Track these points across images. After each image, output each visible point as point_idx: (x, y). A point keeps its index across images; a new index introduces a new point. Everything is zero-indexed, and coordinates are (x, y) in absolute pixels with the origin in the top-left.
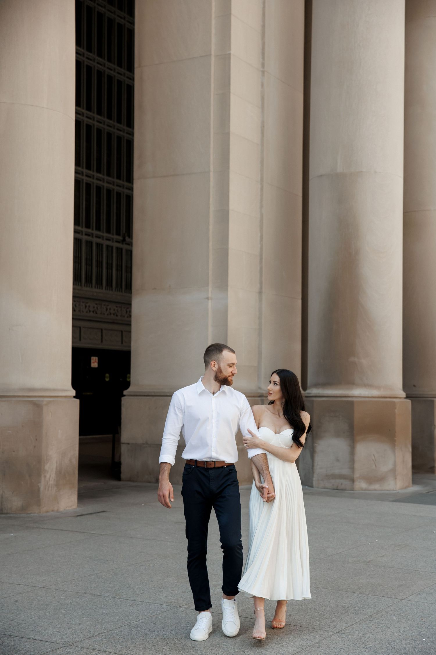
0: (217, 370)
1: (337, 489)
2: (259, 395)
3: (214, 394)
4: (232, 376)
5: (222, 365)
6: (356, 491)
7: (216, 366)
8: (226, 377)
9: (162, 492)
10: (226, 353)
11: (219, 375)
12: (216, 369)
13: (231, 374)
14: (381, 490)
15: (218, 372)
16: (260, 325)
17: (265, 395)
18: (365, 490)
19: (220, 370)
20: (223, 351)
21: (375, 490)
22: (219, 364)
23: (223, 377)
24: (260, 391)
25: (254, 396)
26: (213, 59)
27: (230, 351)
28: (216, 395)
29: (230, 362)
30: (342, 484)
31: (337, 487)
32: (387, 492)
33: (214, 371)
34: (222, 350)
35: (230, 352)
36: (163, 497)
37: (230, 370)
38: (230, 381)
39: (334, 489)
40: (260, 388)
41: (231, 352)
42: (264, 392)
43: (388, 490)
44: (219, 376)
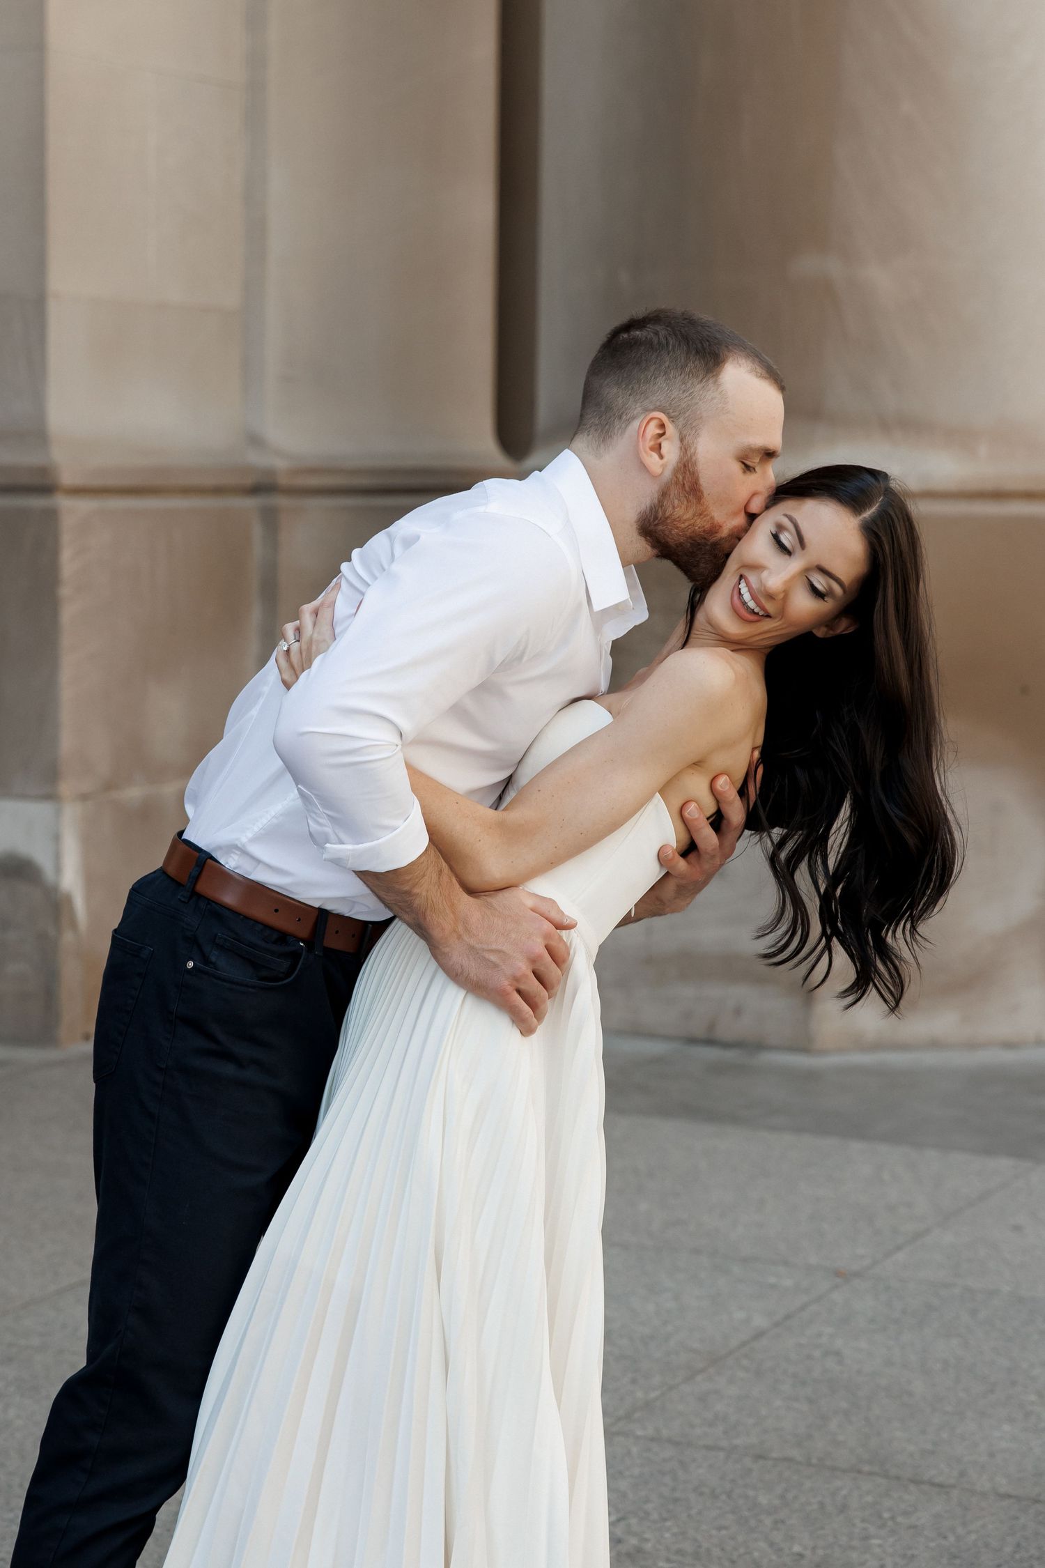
0: (668, 474)
1: (710, 1042)
2: (249, 481)
5: (704, 445)
6: (823, 1052)
7: (666, 447)
8: (714, 528)
10: (736, 380)
11: (675, 513)
12: (664, 467)
14: (972, 1045)
15: (674, 491)
16: (256, 61)
17: (283, 481)
18: (878, 1046)
19: (685, 481)
20: (722, 362)
21: (935, 1044)
22: (689, 439)
24: (257, 459)
25: (218, 491)
30: (738, 1012)
31: (712, 1027)
32: (1008, 1057)
33: (654, 477)
35: (761, 377)
39: (692, 1041)
40: (255, 440)
41: (766, 378)
42: (280, 464)
43: (1009, 1045)
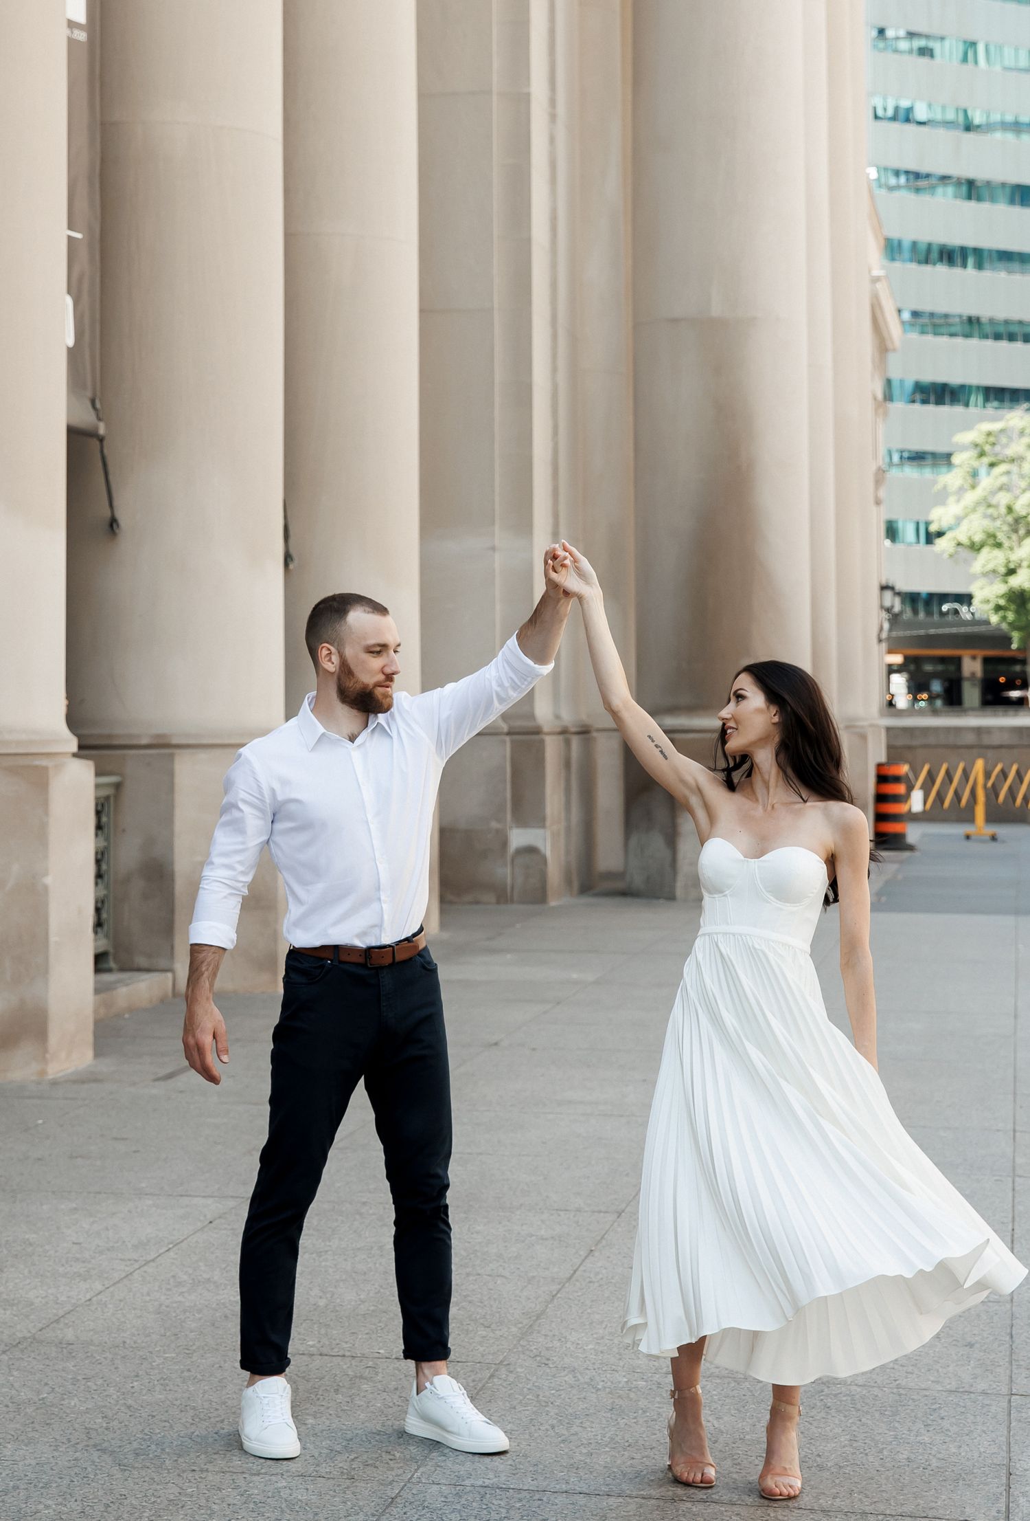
0: (338, 670)
3: (352, 739)
4: (388, 683)
5: (349, 652)
7: (333, 658)
8: (365, 687)
9: (194, 1036)
10: (357, 617)
11: (347, 684)
12: (335, 667)
13: (381, 677)
15: (342, 676)
19: (346, 670)
20: (348, 612)
22: (341, 651)
23: (358, 686)
26: (495, 98)
27: (370, 610)
28: (359, 741)
29: (372, 641)
33: (334, 674)
34: (345, 610)
35: (369, 612)
36: (196, 1049)
37: (376, 663)
38: (380, 697)
41: (374, 612)
44: (348, 688)
